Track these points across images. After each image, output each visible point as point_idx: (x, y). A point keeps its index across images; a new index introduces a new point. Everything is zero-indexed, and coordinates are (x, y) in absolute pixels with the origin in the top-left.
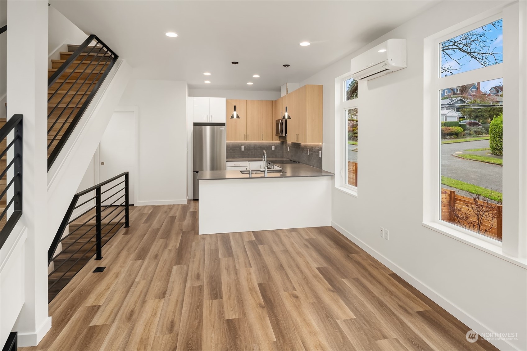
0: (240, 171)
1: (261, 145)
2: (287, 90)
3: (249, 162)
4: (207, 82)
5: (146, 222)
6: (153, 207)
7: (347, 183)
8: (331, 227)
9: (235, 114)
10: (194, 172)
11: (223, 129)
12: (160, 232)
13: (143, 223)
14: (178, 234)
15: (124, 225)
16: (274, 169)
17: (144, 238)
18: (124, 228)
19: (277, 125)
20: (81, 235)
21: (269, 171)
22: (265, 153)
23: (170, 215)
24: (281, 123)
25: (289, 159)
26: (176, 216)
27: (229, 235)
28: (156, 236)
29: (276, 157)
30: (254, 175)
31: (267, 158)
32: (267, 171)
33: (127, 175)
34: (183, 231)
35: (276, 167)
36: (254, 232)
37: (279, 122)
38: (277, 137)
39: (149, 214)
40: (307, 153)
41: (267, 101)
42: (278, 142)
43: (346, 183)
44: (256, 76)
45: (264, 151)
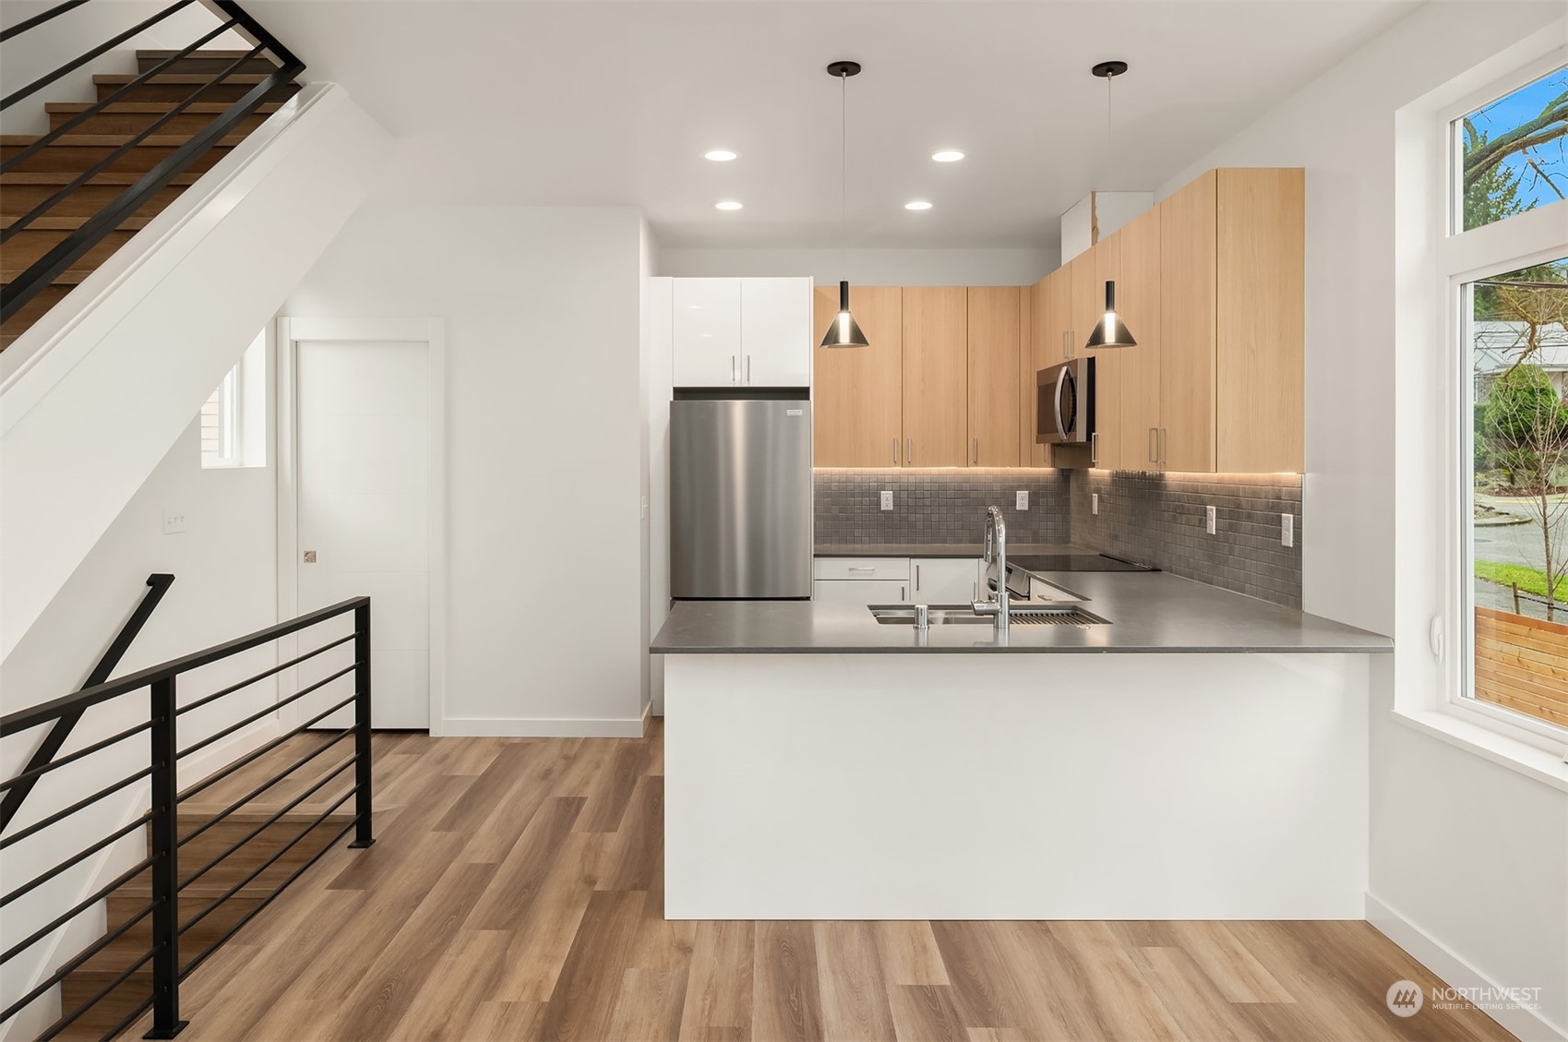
0: (871, 608)
1: (965, 487)
2: (1094, 228)
3: (915, 562)
4: (729, 206)
5: (448, 824)
6: (502, 745)
7: (1471, 691)
8: (1367, 925)
9: (844, 322)
10: (675, 599)
11: (799, 412)
12: (492, 885)
13: (436, 829)
14: (569, 903)
15: (351, 836)
16: (1035, 601)
17: (411, 920)
18: (349, 847)
19: (1045, 391)
20: (204, 866)
21: (1018, 612)
22: (999, 518)
23: (561, 792)
24: (1067, 383)
25: (1096, 549)
26: (582, 800)
27: (812, 936)
28: (469, 906)
29: (1036, 540)
30: (939, 632)
31: (1007, 542)
32: (1011, 607)
33: (362, 609)
34: (598, 887)
35: (1044, 591)
36: (937, 924)
37: (1058, 377)
38: (1044, 450)
39: (474, 780)
40: (1203, 523)
41: (993, 291)
42: (1045, 471)
43: (1464, 694)
44: (948, 156)
45: (994, 510)
